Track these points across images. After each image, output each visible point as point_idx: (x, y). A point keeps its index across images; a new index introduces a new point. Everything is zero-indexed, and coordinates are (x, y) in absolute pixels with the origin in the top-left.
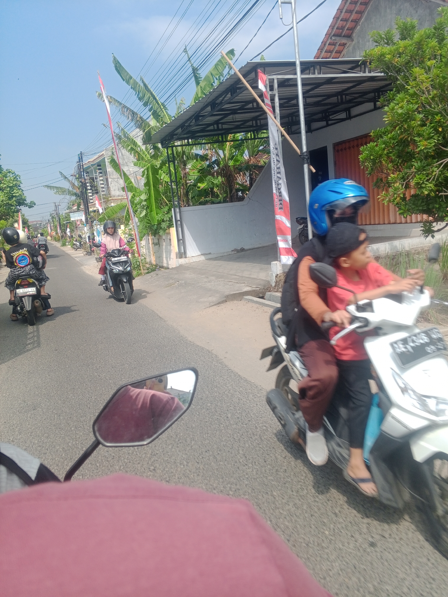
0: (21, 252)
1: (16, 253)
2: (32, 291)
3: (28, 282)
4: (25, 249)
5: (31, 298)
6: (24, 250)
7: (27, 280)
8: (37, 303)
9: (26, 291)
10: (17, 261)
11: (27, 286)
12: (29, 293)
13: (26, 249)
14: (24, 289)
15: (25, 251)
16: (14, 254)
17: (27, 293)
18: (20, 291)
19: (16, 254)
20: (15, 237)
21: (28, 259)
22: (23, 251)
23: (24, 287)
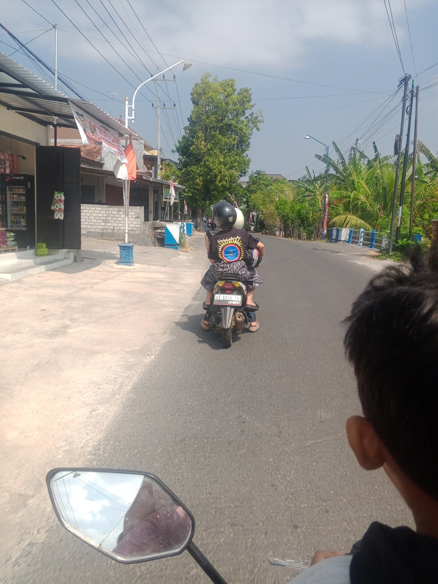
0: (232, 241)
1: (224, 240)
2: (236, 300)
3: (233, 285)
4: (238, 237)
5: (233, 310)
6: (236, 238)
7: (232, 283)
8: (239, 317)
9: (228, 299)
10: (223, 252)
11: (230, 292)
12: (231, 302)
13: (240, 238)
14: (225, 295)
15: (238, 239)
16: (222, 241)
17: (229, 302)
18: (220, 297)
19: (224, 242)
20: (231, 219)
21: (239, 252)
22: (235, 240)
23: (227, 292)
